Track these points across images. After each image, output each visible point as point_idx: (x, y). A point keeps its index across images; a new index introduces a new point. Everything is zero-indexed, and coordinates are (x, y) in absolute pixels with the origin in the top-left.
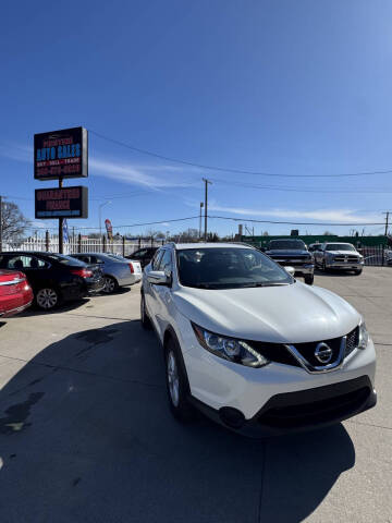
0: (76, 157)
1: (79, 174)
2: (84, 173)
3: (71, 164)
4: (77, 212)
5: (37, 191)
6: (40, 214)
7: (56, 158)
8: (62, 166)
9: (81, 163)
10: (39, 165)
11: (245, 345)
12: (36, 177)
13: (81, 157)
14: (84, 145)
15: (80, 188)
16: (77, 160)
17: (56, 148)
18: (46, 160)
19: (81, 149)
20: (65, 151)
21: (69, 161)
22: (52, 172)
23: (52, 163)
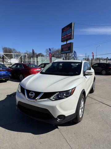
1: (70, 39)
2: (72, 38)
4: (69, 51)
6: (62, 52)
7: (66, 35)
8: (67, 37)
9: (71, 35)
10: (62, 38)
12: (62, 41)
13: (71, 33)
15: (70, 43)
17: (66, 31)
19: (72, 30)
20: (68, 32)
21: (68, 35)
22: (65, 39)
23: (65, 36)
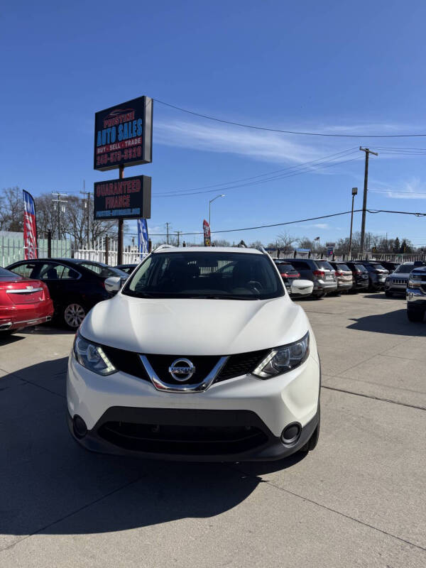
0: (137, 137)
1: (139, 160)
2: (147, 158)
3: (132, 147)
4: (136, 211)
5: (96, 185)
6: (100, 214)
7: (117, 141)
8: (122, 150)
9: (142, 145)
10: (99, 151)
11: (100, 350)
12: (96, 167)
13: (142, 137)
14: (148, 120)
15: (141, 178)
16: (138, 141)
17: (117, 127)
18: (107, 144)
19: (143, 125)
20: (126, 130)
21: (129, 143)
22: (112, 159)
23: (112, 147)
